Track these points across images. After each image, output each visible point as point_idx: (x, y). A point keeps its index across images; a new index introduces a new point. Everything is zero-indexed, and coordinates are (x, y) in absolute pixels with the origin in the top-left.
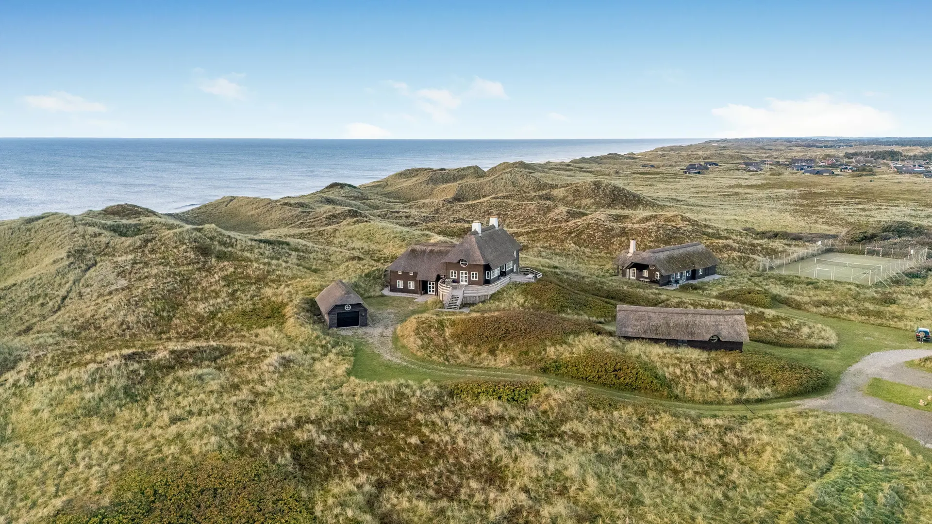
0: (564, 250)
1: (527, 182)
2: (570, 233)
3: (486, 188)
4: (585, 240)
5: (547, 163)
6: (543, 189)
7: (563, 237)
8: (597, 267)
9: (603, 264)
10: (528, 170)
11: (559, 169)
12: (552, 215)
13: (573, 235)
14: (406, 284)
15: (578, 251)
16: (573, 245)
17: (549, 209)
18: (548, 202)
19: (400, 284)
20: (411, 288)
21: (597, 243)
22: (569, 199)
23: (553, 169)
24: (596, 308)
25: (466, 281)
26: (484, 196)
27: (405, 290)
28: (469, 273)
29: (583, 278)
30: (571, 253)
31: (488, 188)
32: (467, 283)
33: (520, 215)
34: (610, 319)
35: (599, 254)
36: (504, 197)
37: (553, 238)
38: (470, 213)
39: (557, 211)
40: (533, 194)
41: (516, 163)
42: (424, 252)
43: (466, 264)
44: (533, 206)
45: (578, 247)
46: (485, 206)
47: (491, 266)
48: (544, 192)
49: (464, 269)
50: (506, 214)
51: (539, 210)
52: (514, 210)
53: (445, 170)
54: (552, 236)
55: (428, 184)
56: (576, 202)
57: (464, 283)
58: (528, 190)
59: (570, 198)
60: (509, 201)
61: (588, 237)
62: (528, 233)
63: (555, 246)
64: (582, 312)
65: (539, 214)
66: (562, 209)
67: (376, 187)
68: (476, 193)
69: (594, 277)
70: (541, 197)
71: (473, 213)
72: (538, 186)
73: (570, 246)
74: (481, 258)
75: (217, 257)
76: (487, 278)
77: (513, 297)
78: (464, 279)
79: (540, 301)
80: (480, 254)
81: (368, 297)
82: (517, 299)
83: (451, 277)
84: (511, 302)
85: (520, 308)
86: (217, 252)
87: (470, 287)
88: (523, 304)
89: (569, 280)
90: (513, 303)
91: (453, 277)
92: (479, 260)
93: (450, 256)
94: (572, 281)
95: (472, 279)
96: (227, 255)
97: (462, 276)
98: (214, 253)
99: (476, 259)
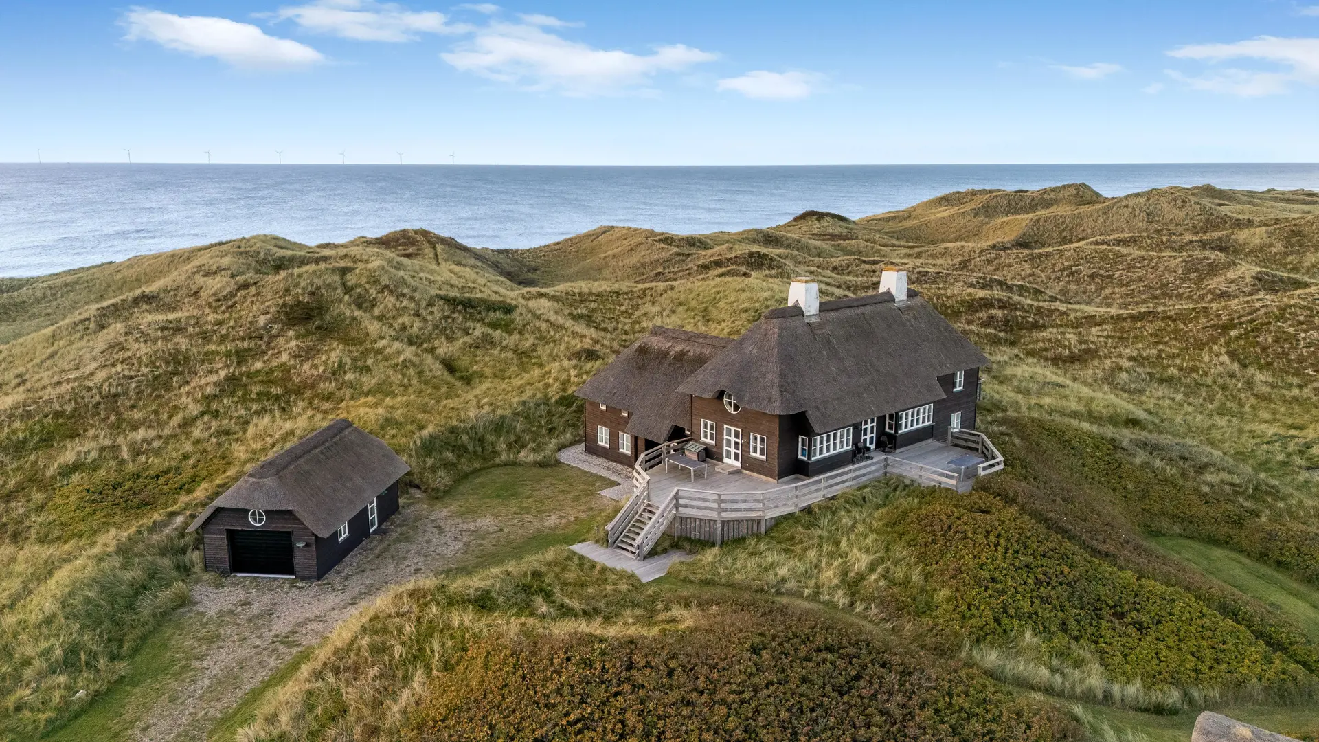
0: (1194, 369)
1: (1182, 214)
2: (1226, 328)
3: (1089, 224)
4: (1264, 349)
5: (1269, 191)
6: (1217, 228)
7: (1203, 337)
8: (1272, 430)
9: (1298, 421)
10: (1217, 201)
11: (1288, 201)
12: (1216, 283)
13: (1233, 333)
14: (614, 439)
15: (1232, 375)
16: (1225, 358)
17: (1214, 269)
18: (1214, 255)
19: (604, 439)
20: (624, 450)
21: (1301, 360)
22: (1274, 250)
23: (1275, 199)
24: (1165, 628)
25: (736, 458)
26: (1079, 240)
28: (745, 435)
29: (1202, 468)
30: (1209, 380)
31: (1092, 224)
32: (738, 463)
33: (1141, 279)
34: (1215, 693)
35: (1296, 392)
36: (1119, 242)
37: (1178, 335)
38: (1029, 271)
39: (1231, 274)
40: (1188, 237)
41: (1196, 188)
43: (736, 408)
44: (1176, 261)
45: (1236, 366)
46: (1068, 259)
47: (813, 418)
48: (1215, 235)
49: (732, 421)
50: (1109, 277)
51: (1187, 271)
52: (1130, 268)
53: (1026, 191)
54: (1176, 331)
55: (976, 215)
56: (1289, 259)
57: (732, 463)
58: (1180, 229)
59: (1278, 248)
60: (1124, 250)
61: (1276, 341)
62: (1120, 318)
64: (1082, 651)
65: (1183, 280)
66: (1247, 270)
67: (888, 219)
68: (1065, 234)
69: (1247, 469)
70: (1204, 245)
71: (1037, 272)
72: (1207, 221)
73: (1217, 361)
74: (775, 393)
75: (319, 328)
76: (800, 456)
77: (844, 540)
78: (733, 450)
79: (927, 576)
80: (776, 381)
81: (505, 465)
82: (855, 550)
83: (703, 439)
84: (824, 562)
85: (840, 593)
86: (332, 317)
87: (745, 476)
88: (861, 577)
89: (1148, 470)
90: (829, 564)
91: (708, 440)
92: (770, 399)
93: (700, 378)
94: (1156, 476)
95: (752, 454)
96: (344, 325)
97: (729, 442)
98: (322, 319)
99: (763, 394)
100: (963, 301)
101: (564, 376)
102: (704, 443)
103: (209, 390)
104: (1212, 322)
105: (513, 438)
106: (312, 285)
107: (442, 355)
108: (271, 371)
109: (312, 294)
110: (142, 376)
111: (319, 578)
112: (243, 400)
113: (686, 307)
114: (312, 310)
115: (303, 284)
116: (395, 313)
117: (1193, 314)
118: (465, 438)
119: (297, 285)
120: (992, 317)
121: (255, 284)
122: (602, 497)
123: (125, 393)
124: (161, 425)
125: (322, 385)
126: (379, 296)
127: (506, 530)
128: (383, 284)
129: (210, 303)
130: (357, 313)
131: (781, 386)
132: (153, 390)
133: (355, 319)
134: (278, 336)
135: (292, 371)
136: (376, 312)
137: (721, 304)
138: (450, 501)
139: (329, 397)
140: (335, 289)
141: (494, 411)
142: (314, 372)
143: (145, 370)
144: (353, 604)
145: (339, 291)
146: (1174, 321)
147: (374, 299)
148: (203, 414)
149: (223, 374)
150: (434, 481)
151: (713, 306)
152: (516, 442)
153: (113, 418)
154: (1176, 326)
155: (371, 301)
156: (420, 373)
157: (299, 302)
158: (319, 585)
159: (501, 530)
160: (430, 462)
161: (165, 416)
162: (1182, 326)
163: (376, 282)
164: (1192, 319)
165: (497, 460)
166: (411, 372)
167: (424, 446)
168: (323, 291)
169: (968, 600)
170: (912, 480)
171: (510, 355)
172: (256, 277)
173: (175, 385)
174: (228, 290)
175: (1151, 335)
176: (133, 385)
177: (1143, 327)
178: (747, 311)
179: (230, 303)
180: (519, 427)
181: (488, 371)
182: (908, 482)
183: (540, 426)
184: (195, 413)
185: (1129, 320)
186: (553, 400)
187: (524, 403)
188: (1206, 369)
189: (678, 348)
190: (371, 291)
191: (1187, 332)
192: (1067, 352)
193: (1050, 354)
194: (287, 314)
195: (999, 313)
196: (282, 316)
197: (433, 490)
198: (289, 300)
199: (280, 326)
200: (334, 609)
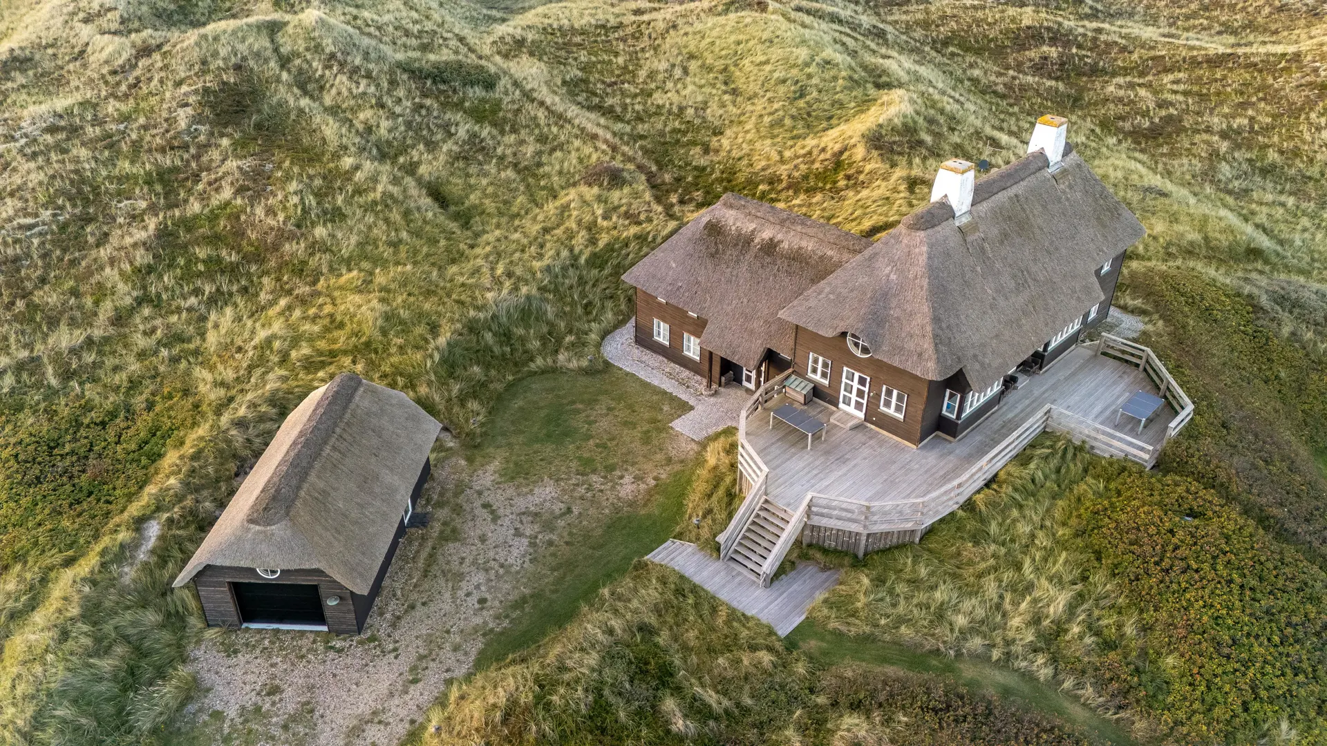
0: (1296, 153)
7: (1298, 98)
14: (676, 338)
19: (662, 333)
20: (691, 354)
25: (858, 405)
27: (673, 354)
28: (875, 384)
32: (861, 415)
37: (1267, 94)
42: (746, 241)
43: (866, 352)
47: (971, 377)
54: (1264, 87)
57: (851, 409)
63: (1267, 130)
74: (927, 345)
75: (259, 126)
76: (944, 412)
77: (1027, 563)
78: (854, 397)
79: (1145, 629)
80: (929, 328)
81: (543, 372)
82: (1044, 582)
83: (810, 375)
84: (1007, 600)
85: (1041, 660)
86: (271, 107)
87: (874, 436)
88: (1060, 629)
89: (1297, 345)
90: (1015, 604)
91: (818, 377)
92: (920, 355)
93: (812, 303)
94: (1307, 355)
95: (883, 408)
96: (290, 122)
97: (849, 389)
98: (259, 111)
99: (910, 345)
100: (1008, 31)
101: (588, 218)
102: (810, 381)
103: (142, 258)
104: (1308, 78)
105: (545, 329)
106: (236, 55)
107: (427, 177)
108: (213, 218)
109: (238, 68)
110: (44, 224)
111: (359, 631)
112: (188, 275)
113: (700, 63)
114: (243, 95)
115: (223, 52)
116: (352, 102)
117: (1283, 64)
118: (489, 336)
119: (215, 54)
120: (1046, 58)
121: (159, 47)
122: (678, 435)
123: (28, 255)
124: (89, 318)
125: (287, 246)
126: (327, 72)
127: (576, 511)
128: (328, 51)
129: (103, 76)
130: (305, 102)
131: (936, 336)
132: (65, 250)
133: (301, 111)
134: (207, 146)
135: (243, 218)
136: (328, 101)
137: (746, 62)
138: (491, 450)
139: (299, 270)
140: (266, 61)
141: (516, 289)
142: (271, 222)
143: (46, 214)
144: (415, 681)
145: (272, 64)
146: (1260, 71)
147: (322, 76)
148: (140, 302)
149: (152, 223)
150: (467, 421)
151: (736, 65)
152: (550, 333)
153: (20, 304)
154: (1264, 80)
155: (317, 81)
156: (406, 214)
157: (224, 83)
158: (361, 643)
159: (569, 510)
160: (456, 388)
161: (88, 302)
162: (1270, 80)
163: (318, 49)
164: (1282, 69)
165: (532, 366)
166: (395, 216)
167: (444, 361)
168: (252, 63)
169: (1207, 677)
170: (1084, 442)
171: (510, 173)
172: (159, 36)
173: (91, 239)
174: (125, 56)
175: (1236, 91)
176: (36, 241)
177: (1224, 78)
178: (784, 81)
179: (131, 80)
180: (550, 310)
181: (490, 205)
182: (1078, 443)
183: (573, 304)
184: (128, 301)
185: (1205, 65)
186: (582, 260)
187: (548, 269)
188: (1311, 154)
189: (767, 234)
190: (315, 64)
191: (1276, 91)
192: (1148, 124)
193: (1127, 126)
194: (213, 107)
195: (1053, 52)
196: (207, 111)
197: (467, 435)
198: (210, 81)
199: (207, 127)
200: (391, 695)
